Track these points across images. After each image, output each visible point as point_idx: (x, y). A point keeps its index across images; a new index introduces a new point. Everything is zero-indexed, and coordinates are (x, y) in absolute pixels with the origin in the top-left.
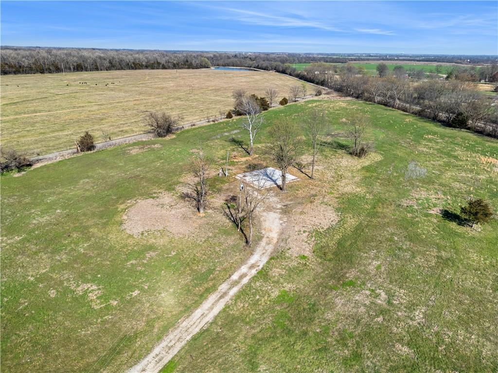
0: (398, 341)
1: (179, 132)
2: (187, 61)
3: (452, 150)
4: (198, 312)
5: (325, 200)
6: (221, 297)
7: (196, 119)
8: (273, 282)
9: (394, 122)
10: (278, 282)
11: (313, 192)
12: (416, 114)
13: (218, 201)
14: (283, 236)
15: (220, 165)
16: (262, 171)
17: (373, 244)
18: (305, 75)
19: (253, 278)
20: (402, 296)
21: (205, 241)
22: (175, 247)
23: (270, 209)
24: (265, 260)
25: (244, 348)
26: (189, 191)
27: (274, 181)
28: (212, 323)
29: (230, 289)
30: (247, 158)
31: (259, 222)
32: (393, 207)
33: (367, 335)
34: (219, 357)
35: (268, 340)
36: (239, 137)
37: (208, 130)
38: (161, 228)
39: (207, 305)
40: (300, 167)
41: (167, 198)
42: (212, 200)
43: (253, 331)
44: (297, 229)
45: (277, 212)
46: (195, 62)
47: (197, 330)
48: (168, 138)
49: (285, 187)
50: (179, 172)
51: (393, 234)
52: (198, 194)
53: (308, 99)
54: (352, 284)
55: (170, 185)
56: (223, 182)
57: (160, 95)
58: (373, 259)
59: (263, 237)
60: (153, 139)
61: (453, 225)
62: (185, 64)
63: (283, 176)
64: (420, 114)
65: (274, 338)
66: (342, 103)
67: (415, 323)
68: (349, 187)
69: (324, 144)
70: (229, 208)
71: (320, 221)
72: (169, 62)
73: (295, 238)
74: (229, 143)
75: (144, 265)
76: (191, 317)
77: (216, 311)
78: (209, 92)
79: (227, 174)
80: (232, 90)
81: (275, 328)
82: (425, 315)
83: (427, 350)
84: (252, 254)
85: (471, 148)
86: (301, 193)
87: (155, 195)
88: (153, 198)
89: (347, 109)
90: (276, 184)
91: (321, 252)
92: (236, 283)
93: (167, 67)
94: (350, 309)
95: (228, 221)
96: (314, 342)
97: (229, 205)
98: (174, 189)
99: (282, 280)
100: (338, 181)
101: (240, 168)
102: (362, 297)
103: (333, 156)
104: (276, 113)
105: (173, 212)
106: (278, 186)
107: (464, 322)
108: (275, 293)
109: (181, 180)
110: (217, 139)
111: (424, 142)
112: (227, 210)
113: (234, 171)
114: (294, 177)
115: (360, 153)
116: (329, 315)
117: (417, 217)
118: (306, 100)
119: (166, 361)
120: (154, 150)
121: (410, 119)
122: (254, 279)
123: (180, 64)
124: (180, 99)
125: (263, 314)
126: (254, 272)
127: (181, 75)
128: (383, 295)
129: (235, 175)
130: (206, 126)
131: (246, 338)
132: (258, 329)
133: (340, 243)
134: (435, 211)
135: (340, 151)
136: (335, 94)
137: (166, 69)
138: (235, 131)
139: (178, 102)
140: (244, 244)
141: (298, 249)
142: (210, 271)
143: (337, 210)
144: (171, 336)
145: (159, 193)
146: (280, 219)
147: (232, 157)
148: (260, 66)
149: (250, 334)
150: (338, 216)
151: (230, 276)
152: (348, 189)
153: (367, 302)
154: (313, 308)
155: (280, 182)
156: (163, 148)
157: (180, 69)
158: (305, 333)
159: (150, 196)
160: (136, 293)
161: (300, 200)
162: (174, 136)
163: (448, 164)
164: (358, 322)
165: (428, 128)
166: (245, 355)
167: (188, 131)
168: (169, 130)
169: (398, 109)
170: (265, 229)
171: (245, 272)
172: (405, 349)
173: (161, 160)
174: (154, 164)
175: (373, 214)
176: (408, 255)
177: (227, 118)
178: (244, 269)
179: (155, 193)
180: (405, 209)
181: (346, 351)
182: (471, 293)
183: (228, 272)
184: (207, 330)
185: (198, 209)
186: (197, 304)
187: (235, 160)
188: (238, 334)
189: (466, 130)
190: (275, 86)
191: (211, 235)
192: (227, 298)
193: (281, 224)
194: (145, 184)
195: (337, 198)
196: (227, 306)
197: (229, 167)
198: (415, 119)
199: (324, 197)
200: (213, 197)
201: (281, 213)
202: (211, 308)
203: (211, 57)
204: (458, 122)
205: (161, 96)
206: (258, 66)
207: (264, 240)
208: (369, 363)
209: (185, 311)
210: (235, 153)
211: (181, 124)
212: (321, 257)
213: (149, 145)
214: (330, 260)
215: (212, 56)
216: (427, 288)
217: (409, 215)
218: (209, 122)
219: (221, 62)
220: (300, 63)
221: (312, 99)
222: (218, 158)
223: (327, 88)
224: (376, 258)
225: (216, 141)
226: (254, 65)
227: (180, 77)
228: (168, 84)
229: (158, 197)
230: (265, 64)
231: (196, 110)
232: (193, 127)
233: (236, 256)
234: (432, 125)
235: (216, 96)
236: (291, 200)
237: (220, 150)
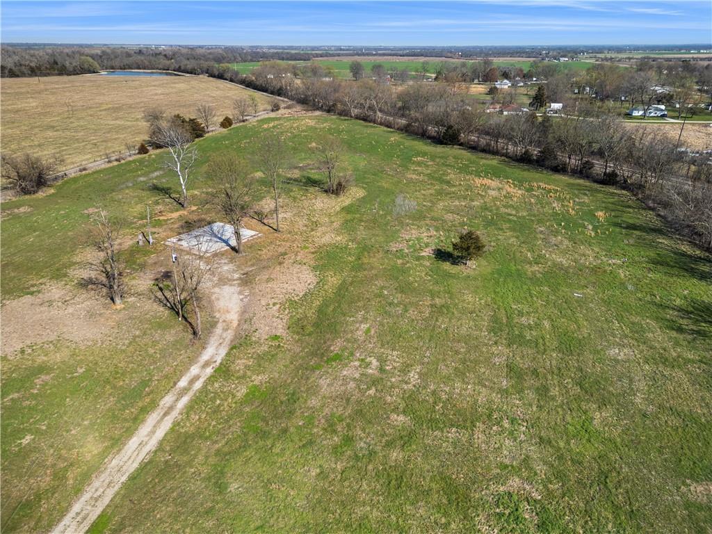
0: (393, 411)
1: (60, 182)
2: (56, 63)
3: (443, 174)
4: (133, 442)
5: (298, 258)
6: (165, 414)
7: (88, 159)
8: (237, 378)
9: (376, 142)
10: (244, 377)
11: (281, 250)
12: (402, 130)
13: (143, 282)
14: (247, 316)
15: (138, 228)
16: (206, 228)
17: (360, 304)
18: (253, 81)
19: (209, 379)
20: (395, 358)
21: (130, 343)
22: (81, 360)
23: (223, 281)
24: (223, 352)
25: (205, 471)
26: (93, 274)
27: (226, 242)
28: (156, 452)
29: (177, 400)
30: (181, 212)
31: (210, 302)
32: (381, 255)
33: (360, 413)
34: (172, 490)
35: (236, 452)
36: (164, 183)
37: (111, 176)
38: (53, 337)
39: (144, 430)
40: (260, 217)
41: (55, 291)
42: (134, 282)
43: (217, 446)
44: (263, 303)
45: (234, 285)
46: (71, 63)
47: (136, 465)
48: (41, 194)
49: (242, 248)
50: (71, 248)
51: (382, 288)
52: (108, 277)
53: (262, 117)
54: (338, 358)
55: (58, 270)
56: (146, 253)
57: (13, 123)
58: (361, 322)
59: (217, 322)
60: (14, 199)
61: (447, 266)
62: (52, 68)
63: (237, 234)
64: (407, 130)
65: (245, 447)
66: (309, 120)
67: (410, 386)
68: (327, 237)
69: (289, 181)
70: (161, 289)
71: (294, 287)
72: (21, 65)
73: (262, 314)
74: (148, 192)
75: (34, 397)
76: (123, 451)
77: (160, 434)
78: (103, 113)
79: (151, 241)
80: (141, 107)
81: (245, 434)
82: (420, 374)
83: (424, 412)
84: (204, 348)
85: (464, 169)
86: (265, 253)
87: (35, 289)
88: (32, 293)
89: (316, 129)
90: (229, 245)
91: (297, 326)
92: (185, 391)
93: (18, 73)
94: (338, 388)
95: (162, 309)
96: (296, 439)
97: (161, 285)
98: (65, 275)
99: (249, 373)
100: (312, 230)
101: (171, 229)
102: (351, 371)
103: (303, 198)
104: (216, 140)
105: (70, 310)
106: (233, 249)
107: (460, 374)
108: (242, 391)
109: (77, 259)
110: (127, 187)
111: (413, 167)
112: (159, 294)
113: (163, 235)
114: (253, 233)
115: (337, 190)
116: (314, 402)
117: (408, 262)
118: (259, 118)
119: (93, 517)
120: (20, 217)
121: (395, 138)
122: (211, 380)
123: (43, 68)
124: (53, 127)
125: (227, 421)
126: (209, 371)
127: (48, 87)
128: (375, 363)
129: (165, 240)
130: (105, 169)
131: (207, 457)
132: (223, 442)
133: (320, 311)
134: (427, 252)
135: (311, 189)
136: (299, 108)
137: (17, 76)
138: (156, 174)
139: (50, 133)
140: (191, 336)
141: (267, 328)
142: (145, 383)
143: (315, 268)
144: (96, 484)
145: (41, 284)
146: (240, 293)
147: (156, 214)
148: (182, 68)
149: (213, 451)
150: (316, 276)
151: (175, 384)
152: (326, 239)
153: (357, 376)
154: (293, 398)
155: (233, 242)
156: (35, 212)
157: (46, 76)
158: (285, 431)
159: (26, 291)
160: (28, 439)
161: (265, 263)
162: (52, 191)
163: (439, 193)
164: (348, 400)
165: (417, 147)
166: (209, 479)
167: (75, 180)
168: (41, 182)
169: (381, 124)
170: (219, 311)
171: (197, 374)
172: (401, 418)
173: (35, 231)
174: (23, 240)
175: (359, 267)
176: (400, 310)
177: (139, 153)
178: (194, 370)
179: (33, 286)
180: (395, 255)
181: (336, 438)
182: (466, 339)
183: (172, 379)
184: (150, 462)
185: (112, 299)
186: (130, 432)
187: (161, 218)
188: (196, 455)
189: (459, 147)
190: (210, 99)
191: (137, 333)
192: (175, 414)
193: (242, 300)
194: (13, 274)
195: (313, 253)
196: (176, 423)
197: (154, 230)
198: (401, 137)
199: (296, 255)
200: (134, 278)
201: (239, 285)
202: (153, 432)
203: (97, 55)
204: (448, 137)
205: (16, 124)
206: (180, 67)
207: (220, 326)
208: (362, 444)
209: (112, 446)
210: (160, 207)
211: (62, 169)
212: (298, 333)
213: (9, 209)
214: (309, 335)
215: (99, 52)
216: (421, 344)
217: (399, 262)
218: (109, 162)
219: (117, 63)
220: (245, 61)
221: (266, 116)
222: (134, 217)
223: (286, 100)
224: (365, 320)
225: (127, 191)
226: (173, 67)
227: (46, 90)
228: (26, 103)
229: (39, 292)
230: (190, 64)
231: (83, 144)
232: (84, 172)
233: (181, 355)
234: (421, 143)
235: (116, 119)
236: (253, 265)
237: (136, 205)
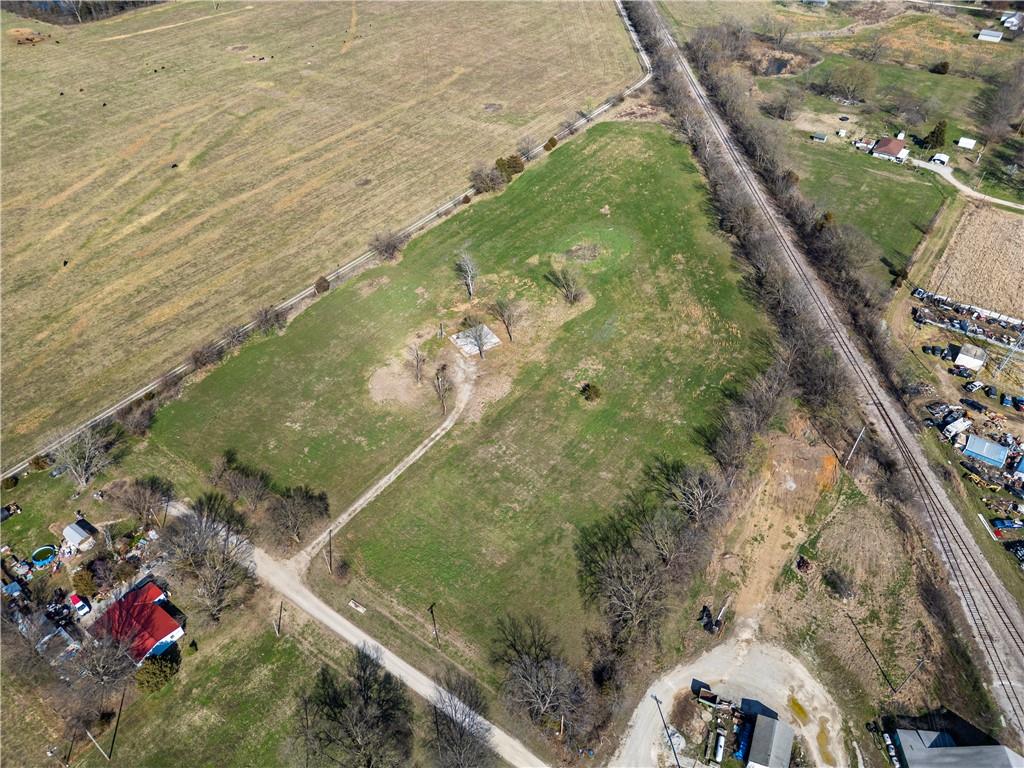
0: (497, 470)
6: (424, 447)
8: (451, 439)
10: (454, 439)
19: (442, 436)
20: (513, 448)
24: (451, 425)
25: (430, 471)
28: (418, 460)
29: (429, 442)
34: (420, 473)
35: (440, 469)
39: (417, 451)
47: (412, 463)
54: (492, 441)
65: (444, 467)
67: (510, 462)
75: (386, 426)
76: (409, 457)
81: (446, 463)
82: (517, 459)
83: (507, 474)
84: (445, 421)
91: (484, 421)
92: (433, 439)
94: (484, 455)
96: (460, 470)
102: (493, 449)
116: (473, 458)
125: (442, 456)
126: (443, 433)
128: (504, 448)
131: (431, 467)
132: (438, 463)
140: (443, 415)
141: (473, 418)
142: (421, 432)
149: (434, 465)
151: (431, 435)
158: (458, 466)
160: (383, 443)
164: (485, 461)
166: (431, 474)
172: (498, 474)
178: (438, 431)
181: (472, 473)
183: (430, 432)
184: (416, 462)
188: (429, 465)
192: (427, 448)
196: (426, 452)
202: (419, 453)
207: (455, 410)
208: (479, 478)
209: (405, 454)
233: (436, 423)
